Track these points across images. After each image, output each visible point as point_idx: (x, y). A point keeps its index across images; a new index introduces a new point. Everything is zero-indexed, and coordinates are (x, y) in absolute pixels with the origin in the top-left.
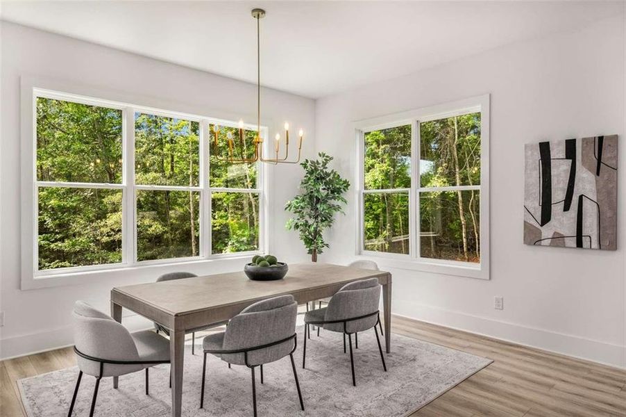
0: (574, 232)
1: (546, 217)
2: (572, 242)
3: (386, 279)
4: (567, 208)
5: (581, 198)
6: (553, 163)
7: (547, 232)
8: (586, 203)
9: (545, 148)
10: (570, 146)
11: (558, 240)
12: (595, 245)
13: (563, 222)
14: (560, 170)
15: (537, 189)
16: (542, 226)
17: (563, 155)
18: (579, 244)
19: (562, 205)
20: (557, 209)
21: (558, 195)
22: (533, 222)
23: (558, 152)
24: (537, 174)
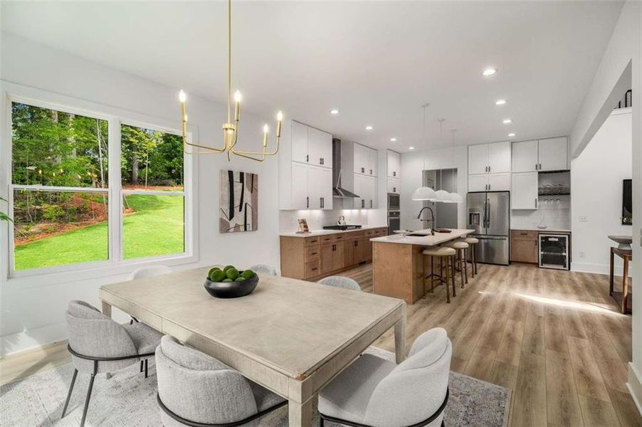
0: (243, 223)
1: (232, 216)
2: (242, 228)
4: (240, 210)
5: (246, 204)
6: (235, 184)
7: (232, 224)
8: (248, 207)
9: (231, 173)
10: (242, 174)
11: (237, 228)
12: (251, 229)
13: (239, 217)
14: (238, 187)
15: (227, 198)
16: (230, 220)
17: (239, 180)
18: (246, 230)
19: (238, 208)
20: (236, 210)
21: (237, 203)
22: (225, 218)
23: (236, 178)
24: (227, 189)
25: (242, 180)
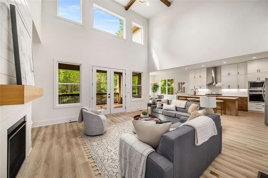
1: (179, 90)
3: (163, 96)
5: (182, 88)
7: (179, 91)
9: (179, 83)
10: (181, 83)
11: (180, 92)
13: (181, 90)
14: (180, 85)
15: (178, 87)
20: (180, 89)
21: (180, 88)
23: (180, 84)
24: (178, 86)
25: (181, 84)
